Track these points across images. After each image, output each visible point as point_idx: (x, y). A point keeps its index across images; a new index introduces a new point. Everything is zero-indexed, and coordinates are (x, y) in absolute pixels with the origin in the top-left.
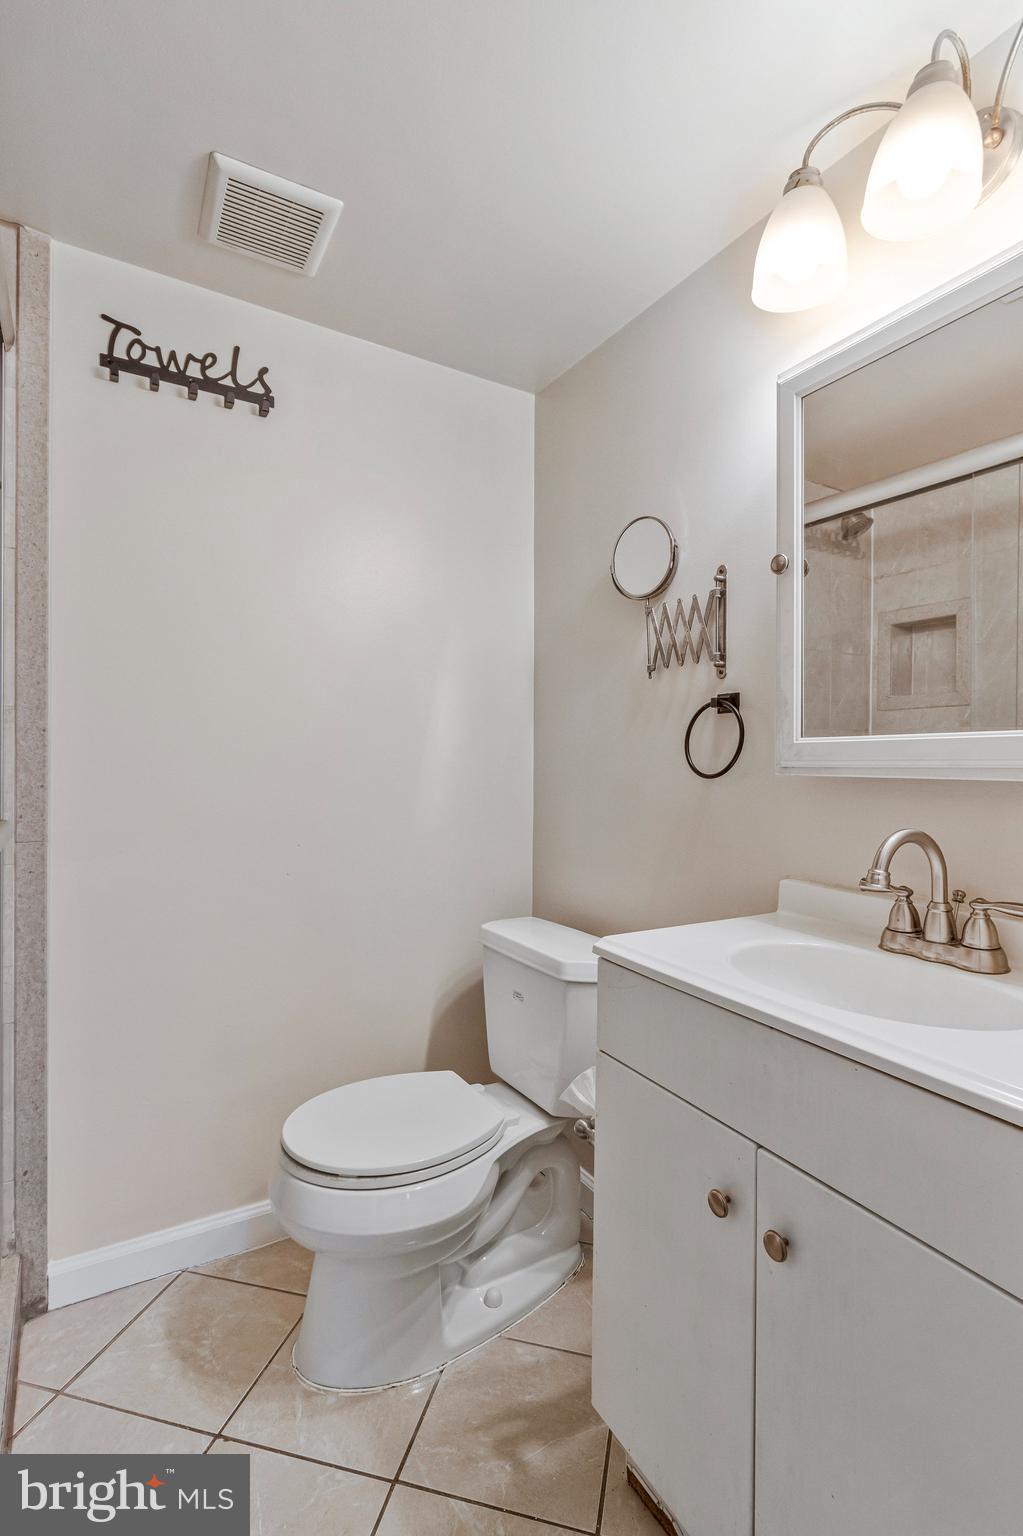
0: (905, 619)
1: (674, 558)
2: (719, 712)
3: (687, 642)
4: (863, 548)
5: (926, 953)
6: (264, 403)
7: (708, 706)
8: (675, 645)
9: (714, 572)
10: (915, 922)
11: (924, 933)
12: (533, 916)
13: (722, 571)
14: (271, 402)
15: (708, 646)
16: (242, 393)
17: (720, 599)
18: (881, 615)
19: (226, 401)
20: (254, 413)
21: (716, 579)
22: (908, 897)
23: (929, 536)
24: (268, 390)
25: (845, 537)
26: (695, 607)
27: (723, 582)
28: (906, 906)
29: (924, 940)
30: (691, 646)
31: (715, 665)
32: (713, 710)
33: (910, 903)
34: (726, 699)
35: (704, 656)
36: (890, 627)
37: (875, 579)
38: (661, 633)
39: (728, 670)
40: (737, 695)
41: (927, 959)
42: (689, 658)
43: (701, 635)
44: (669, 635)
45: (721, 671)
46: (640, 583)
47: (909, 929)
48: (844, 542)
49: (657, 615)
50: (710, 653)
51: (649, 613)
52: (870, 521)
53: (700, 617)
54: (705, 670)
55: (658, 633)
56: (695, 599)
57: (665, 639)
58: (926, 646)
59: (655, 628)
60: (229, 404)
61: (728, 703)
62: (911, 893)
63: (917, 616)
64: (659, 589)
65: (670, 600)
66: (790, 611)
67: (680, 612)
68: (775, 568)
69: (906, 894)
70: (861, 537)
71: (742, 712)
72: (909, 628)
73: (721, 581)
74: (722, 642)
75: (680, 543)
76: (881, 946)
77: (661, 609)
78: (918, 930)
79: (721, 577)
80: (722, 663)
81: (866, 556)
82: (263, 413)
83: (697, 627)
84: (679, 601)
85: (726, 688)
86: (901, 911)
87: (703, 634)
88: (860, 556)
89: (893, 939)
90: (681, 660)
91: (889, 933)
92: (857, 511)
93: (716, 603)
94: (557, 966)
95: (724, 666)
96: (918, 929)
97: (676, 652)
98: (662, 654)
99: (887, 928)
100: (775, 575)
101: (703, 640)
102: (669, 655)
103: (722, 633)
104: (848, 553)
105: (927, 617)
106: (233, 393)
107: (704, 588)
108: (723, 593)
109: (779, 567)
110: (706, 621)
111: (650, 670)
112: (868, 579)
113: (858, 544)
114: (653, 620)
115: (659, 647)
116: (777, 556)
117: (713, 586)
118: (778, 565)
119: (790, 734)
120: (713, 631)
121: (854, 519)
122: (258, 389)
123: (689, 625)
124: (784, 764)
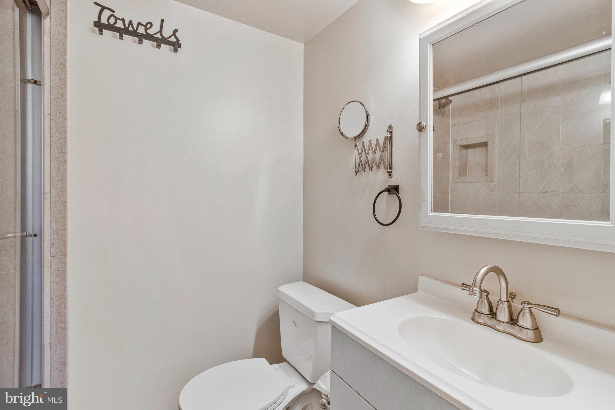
0: (465, 143)
1: (367, 120)
2: (389, 194)
3: (374, 160)
4: (447, 113)
5: (498, 327)
6: (176, 46)
7: (384, 191)
8: (368, 161)
9: (387, 128)
10: (491, 309)
11: (496, 315)
12: (303, 281)
13: (390, 127)
14: (179, 46)
15: (384, 163)
16: (165, 41)
17: (389, 140)
18: (454, 141)
19: (157, 45)
20: (171, 50)
21: (388, 131)
22: (487, 296)
23: (476, 108)
24: (178, 40)
25: (440, 108)
26: (377, 144)
27: (391, 132)
28: (486, 300)
29: (496, 319)
30: (376, 161)
31: (387, 172)
32: (385, 193)
33: (488, 299)
34: (392, 188)
35: (382, 167)
36: (458, 146)
37: (452, 126)
38: (361, 155)
39: (394, 174)
40: (398, 186)
41: (498, 330)
42: (374, 167)
43: (380, 157)
44: (365, 157)
45: (390, 175)
46: (352, 131)
47: (487, 313)
48: (439, 110)
49: (360, 147)
50: (385, 166)
51: (356, 146)
52: (451, 101)
53: (380, 149)
54: (382, 174)
55: (360, 155)
56: (378, 140)
57: (363, 158)
58: (474, 155)
59: (359, 153)
60: (159, 46)
61: (394, 190)
62: (488, 293)
63: (470, 142)
64: (360, 135)
65: (366, 139)
66: (426, 150)
67: (370, 146)
68: (419, 129)
69: (486, 294)
70: (446, 108)
71: (401, 194)
72: (466, 147)
73: (390, 132)
74: (390, 161)
75: (370, 113)
76: (473, 319)
77: (361, 144)
78: (493, 314)
79: (390, 130)
80: (390, 170)
81: (448, 116)
82: (176, 50)
83: (378, 153)
84: (370, 141)
85: (393, 182)
86: (483, 303)
87: (381, 156)
88: (445, 116)
89: (479, 317)
90: (371, 168)
91: (476, 313)
92: (446, 97)
93: (387, 143)
94: (313, 313)
95: (391, 172)
96: (492, 312)
97: (369, 164)
98: (362, 164)
99: (476, 310)
100: (418, 132)
101: (381, 159)
102: (365, 165)
103: (390, 156)
104: (440, 115)
105: (475, 143)
106: (160, 41)
107: (382, 135)
108: (391, 138)
109: (421, 128)
110: (383, 151)
111: (356, 172)
112: (449, 126)
113: (445, 111)
114: (358, 149)
115: (360, 162)
116: (420, 123)
117: (386, 134)
118: (420, 127)
119: (426, 210)
120: (386, 155)
121: (444, 100)
122: (173, 39)
123: (375, 152)
124: (423, 225)
